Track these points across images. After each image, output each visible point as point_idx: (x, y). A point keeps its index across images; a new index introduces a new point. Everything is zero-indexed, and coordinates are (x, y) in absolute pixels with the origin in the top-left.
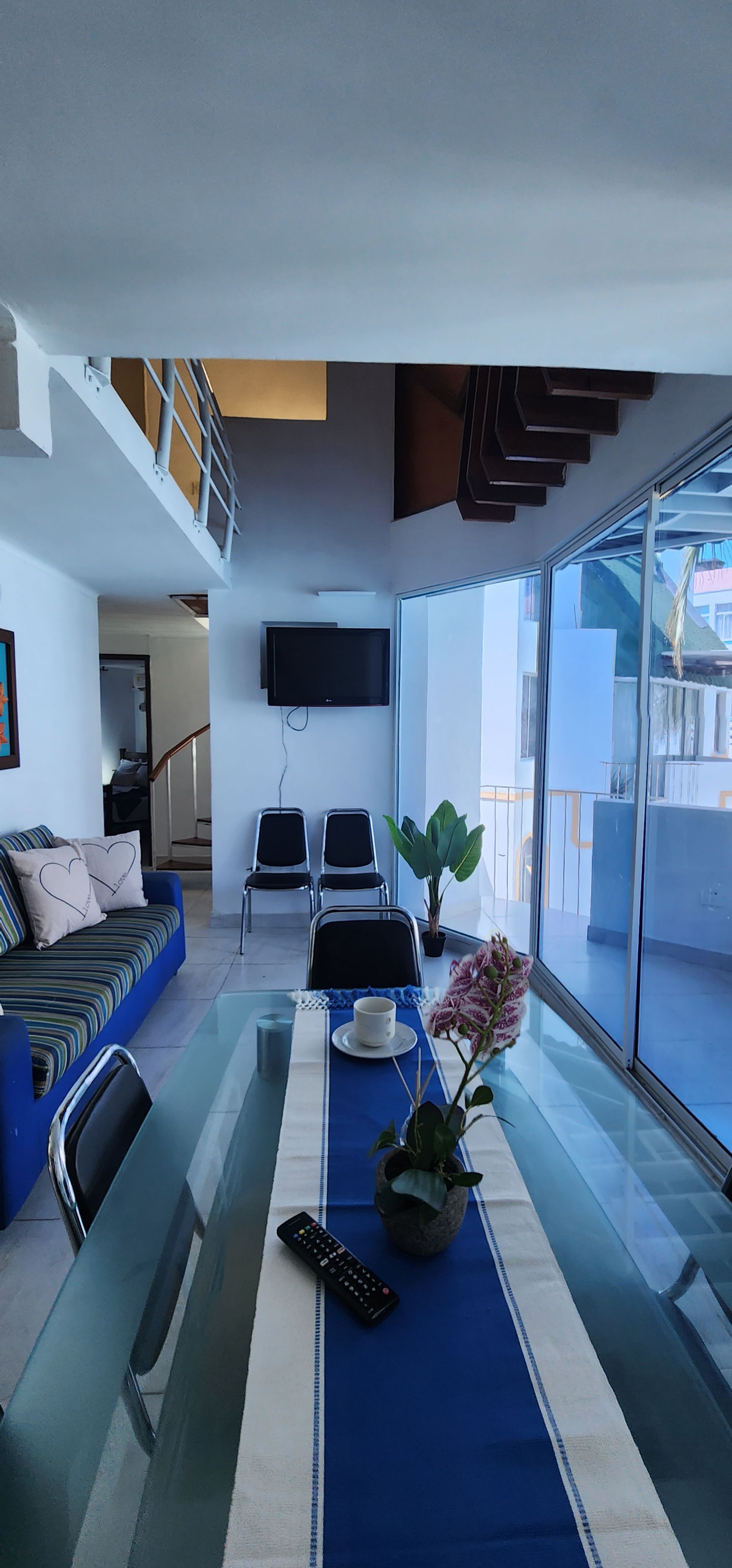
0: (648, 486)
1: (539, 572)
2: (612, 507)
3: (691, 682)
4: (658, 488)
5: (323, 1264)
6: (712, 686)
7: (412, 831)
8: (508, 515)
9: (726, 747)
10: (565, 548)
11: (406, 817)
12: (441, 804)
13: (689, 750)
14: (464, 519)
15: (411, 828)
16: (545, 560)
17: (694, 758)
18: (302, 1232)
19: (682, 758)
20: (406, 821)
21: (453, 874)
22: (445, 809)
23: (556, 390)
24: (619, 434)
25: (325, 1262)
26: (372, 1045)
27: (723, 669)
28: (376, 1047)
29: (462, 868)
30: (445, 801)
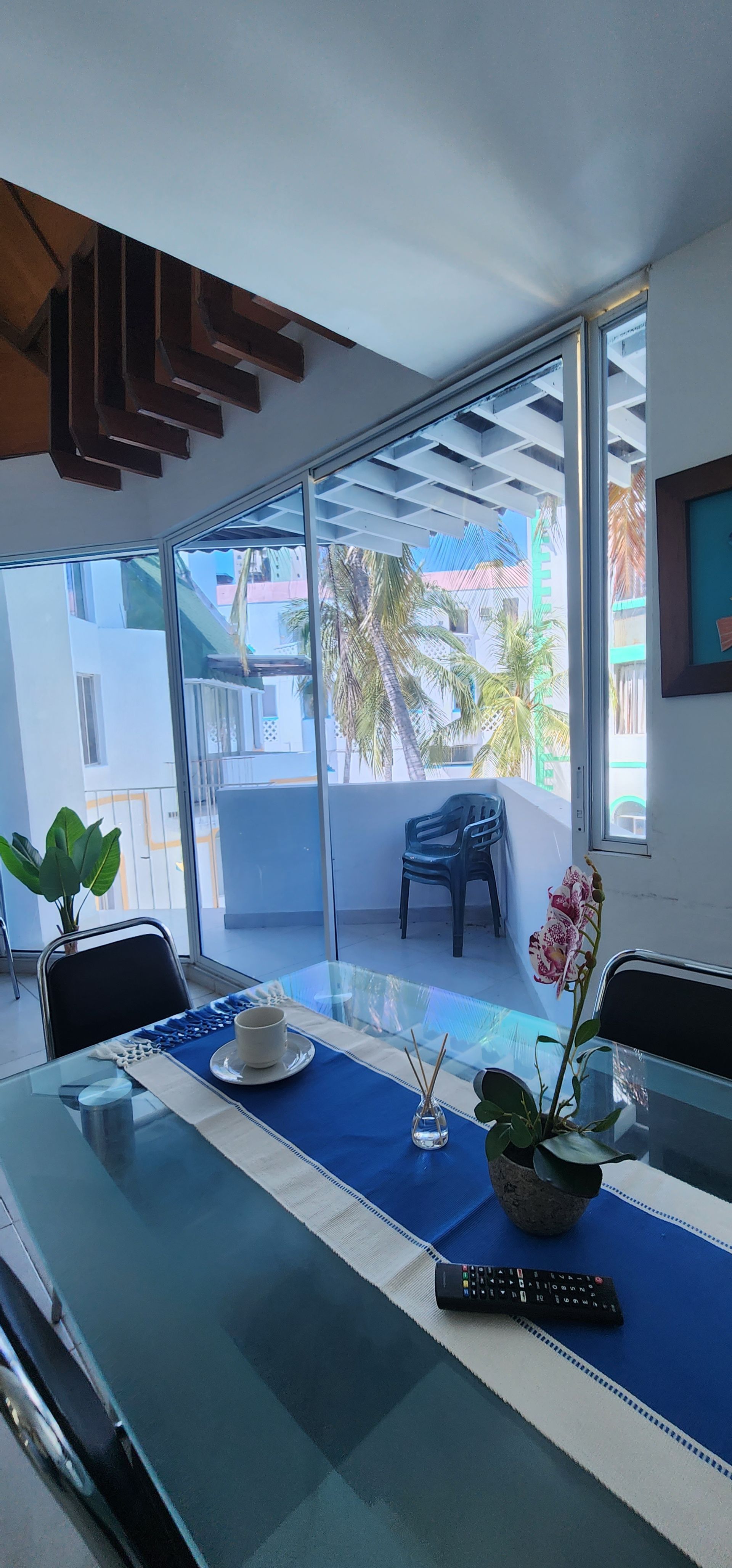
0: (301, 470)
1: (157, 551)
2: (256, 487)
3: (232, 683)
4: (312, 473)
5: (523, 1299)
6: (248, 687)
7: (26, 848)
8: (112, 482)
9: (262, 743)
10: (194, 525)
11: (15, 833)
12: (59, 813)
13: (234, 749)
14: (61, 478)
15: (24, 846)
16: (163, 538)
17: (238, 754)
18: (466, 1283)
19: (230, 754)
20: (16, 839)
21: (89, 889)
22: (66, 818)
23: (219, 343)
24: (261, 412)
25: (524, 1296)
26: (266, 1066)
27: (259, 671)
28: (272, 1066)
29: (99, 880)
30: (63, 808)
